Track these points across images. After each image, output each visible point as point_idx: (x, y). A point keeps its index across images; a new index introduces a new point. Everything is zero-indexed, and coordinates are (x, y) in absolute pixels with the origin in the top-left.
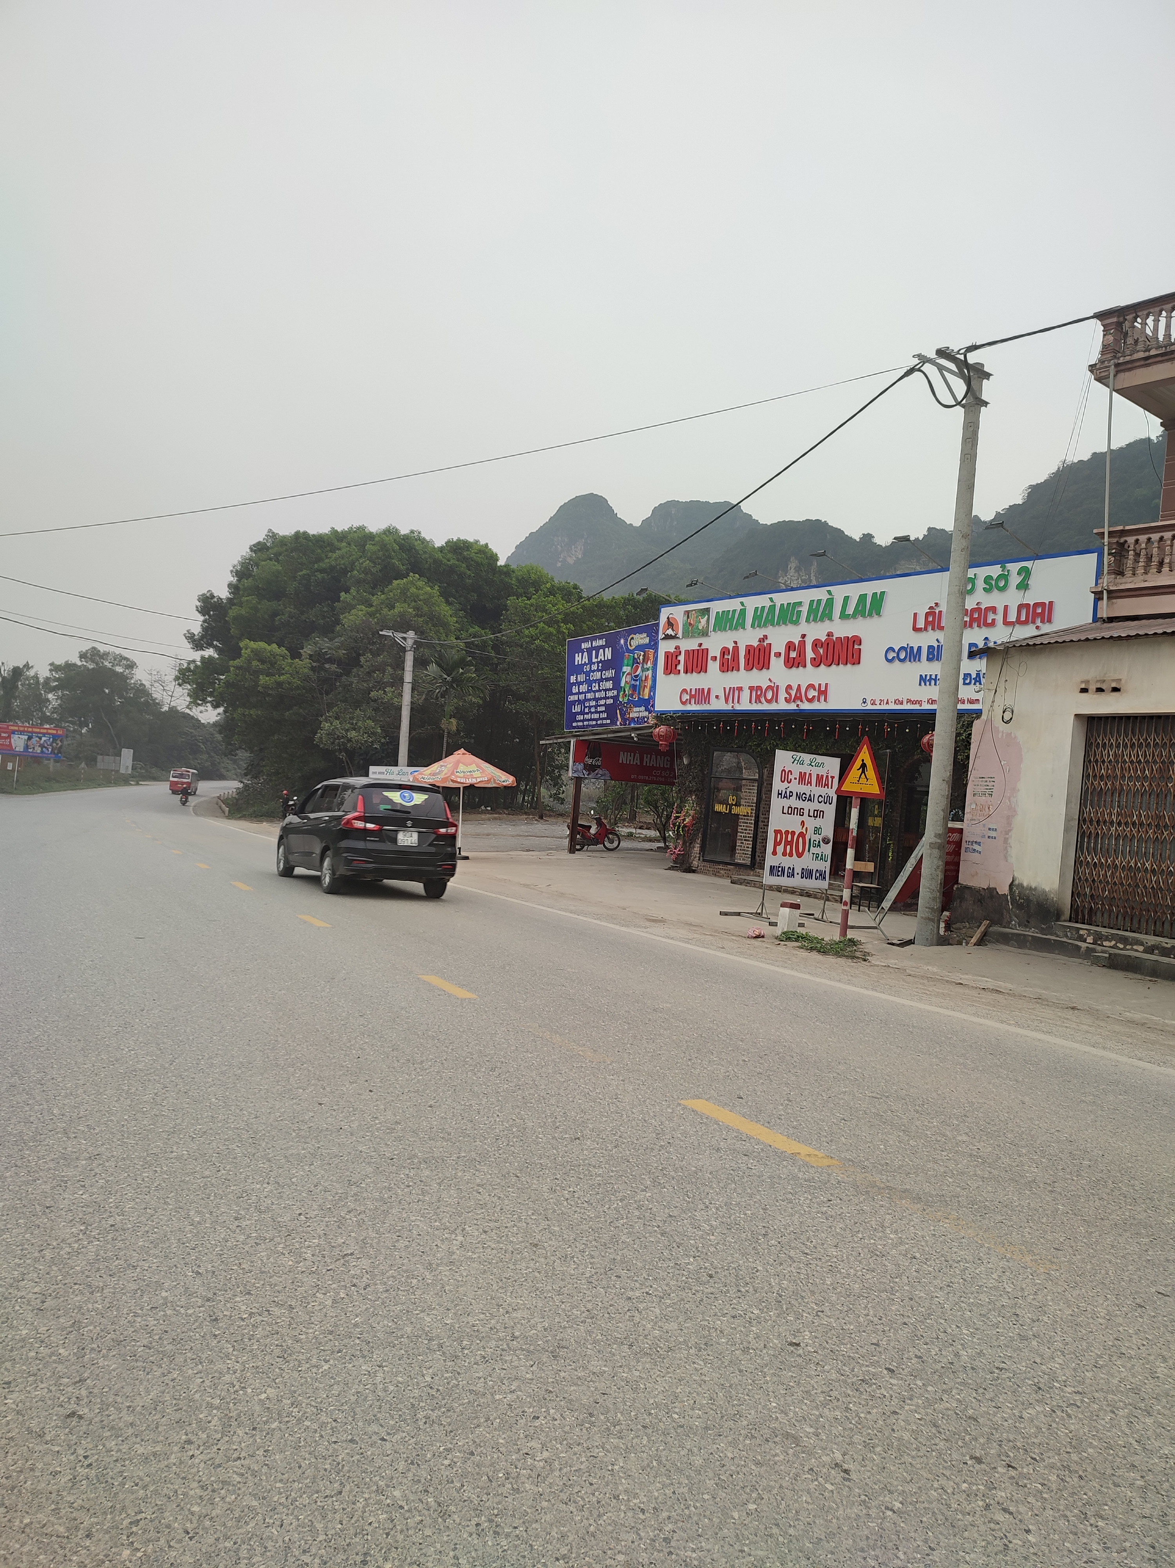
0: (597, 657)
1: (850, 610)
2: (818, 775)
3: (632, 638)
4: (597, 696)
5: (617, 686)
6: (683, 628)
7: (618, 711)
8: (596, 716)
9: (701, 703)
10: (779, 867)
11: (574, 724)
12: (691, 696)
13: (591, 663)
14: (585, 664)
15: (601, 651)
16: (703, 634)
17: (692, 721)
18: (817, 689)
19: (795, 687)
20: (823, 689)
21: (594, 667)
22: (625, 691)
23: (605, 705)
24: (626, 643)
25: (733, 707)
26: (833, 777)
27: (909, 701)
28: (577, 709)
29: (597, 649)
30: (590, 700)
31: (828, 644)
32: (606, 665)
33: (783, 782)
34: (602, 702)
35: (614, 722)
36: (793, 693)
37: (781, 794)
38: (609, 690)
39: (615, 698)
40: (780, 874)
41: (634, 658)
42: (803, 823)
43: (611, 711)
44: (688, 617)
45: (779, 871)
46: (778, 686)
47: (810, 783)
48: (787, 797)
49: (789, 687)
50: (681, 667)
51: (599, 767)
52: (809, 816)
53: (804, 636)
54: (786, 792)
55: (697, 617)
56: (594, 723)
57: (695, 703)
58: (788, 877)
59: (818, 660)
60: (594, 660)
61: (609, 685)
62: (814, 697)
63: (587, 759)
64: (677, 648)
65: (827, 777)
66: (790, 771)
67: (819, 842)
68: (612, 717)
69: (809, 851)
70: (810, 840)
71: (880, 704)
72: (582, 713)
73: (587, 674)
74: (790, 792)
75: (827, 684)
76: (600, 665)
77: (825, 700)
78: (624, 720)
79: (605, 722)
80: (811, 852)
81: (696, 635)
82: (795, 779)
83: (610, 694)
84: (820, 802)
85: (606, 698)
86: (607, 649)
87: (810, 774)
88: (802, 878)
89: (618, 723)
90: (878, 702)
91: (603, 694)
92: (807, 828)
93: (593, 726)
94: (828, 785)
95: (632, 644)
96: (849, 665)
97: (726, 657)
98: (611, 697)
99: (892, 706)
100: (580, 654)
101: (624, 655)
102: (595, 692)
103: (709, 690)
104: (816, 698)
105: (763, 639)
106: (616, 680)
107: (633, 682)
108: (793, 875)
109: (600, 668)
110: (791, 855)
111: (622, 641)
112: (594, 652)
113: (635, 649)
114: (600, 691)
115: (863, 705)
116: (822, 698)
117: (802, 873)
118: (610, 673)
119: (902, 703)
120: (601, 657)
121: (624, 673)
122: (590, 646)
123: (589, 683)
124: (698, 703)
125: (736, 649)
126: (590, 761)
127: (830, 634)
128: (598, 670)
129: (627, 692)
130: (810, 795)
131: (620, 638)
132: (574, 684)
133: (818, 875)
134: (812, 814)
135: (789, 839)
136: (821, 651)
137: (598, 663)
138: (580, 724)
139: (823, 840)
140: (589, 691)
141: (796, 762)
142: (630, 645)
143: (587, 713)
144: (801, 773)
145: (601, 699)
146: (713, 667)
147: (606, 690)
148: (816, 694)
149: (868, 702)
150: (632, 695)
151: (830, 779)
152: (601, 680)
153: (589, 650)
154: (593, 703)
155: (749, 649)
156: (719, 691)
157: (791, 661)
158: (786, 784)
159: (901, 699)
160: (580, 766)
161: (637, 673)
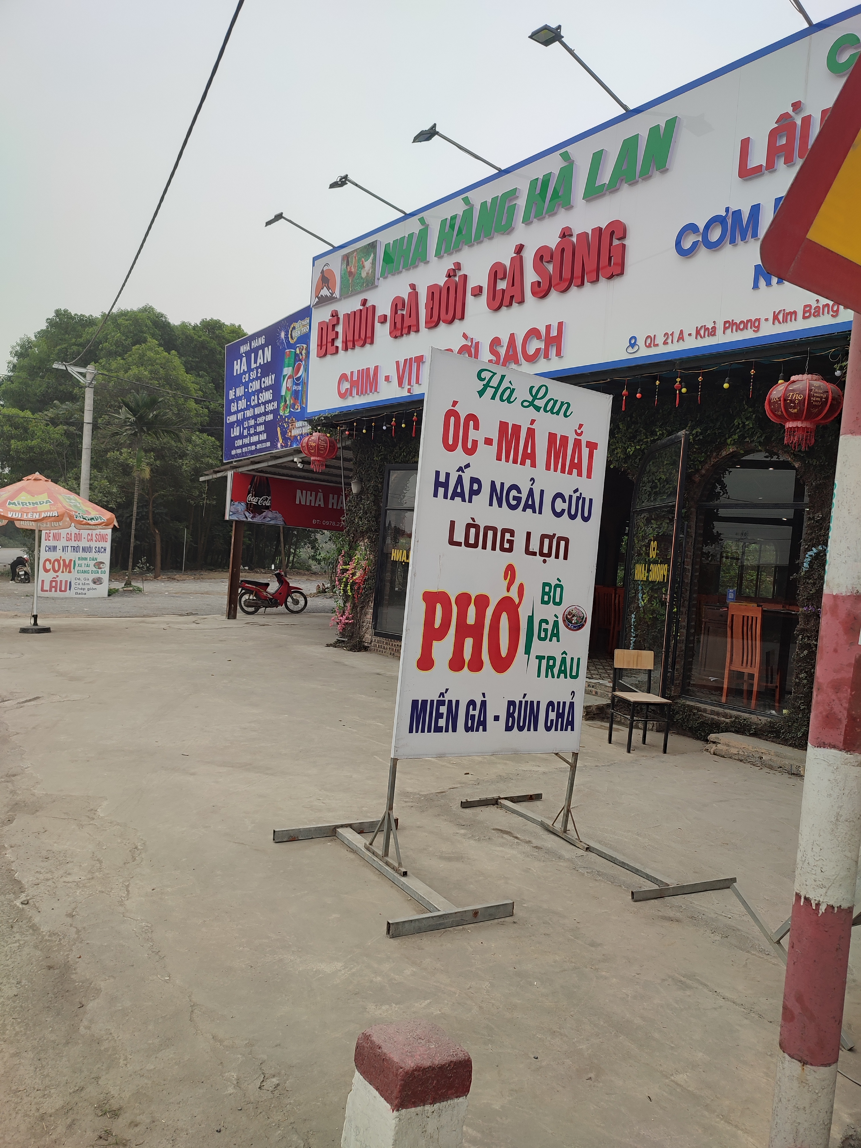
0: (255, 362)
1: (605, 177)
2: (552, 437)
3: (294, 328)
4: (256, 413)
5: (277, 396)
6: (341, 282)
7: (279, 429)
8: (255, 439)
9: (366, 392)
10: (441, 703)
11: (233, 452)
12: (353, 384)
13: (250, 370)
14: (244, 373)
15: (260, 352)
16: (367, 285)
17: (353, 422)
18: (543, 337)
19: (505, 341)
20: (554, 333)
21: (253, 375)
22: (286, 401)
23: (265, 423)
24: (286, 335)
25: (409, 391)
26: (592, 446)
27: (729, 325)
28: (236, 432)
29: (255, 351)
30: (248, 419)
31: (563, 250)
32: (266, 369)
33: (451, 448)
34: (261, 420)
35: (274, 446)
36: (502, 351)
37: (446, 485)
38: (269, 402)
39: (275, 412)
40: (442, 722)
41: (296, 355)
42: (510, 571)
43: (270, 428)
44: (348, 264)
45: (439, 716)
46: (477, 344)
47: (532, 457)
48: (462, 495)
49: (496, 342)
50: (339, 343)
51: (267, 508)
52: (528, 552)
53: (520, 249)
54: (460, 480)
55: (360, 259)
56: (253, 448)
57: (357, 394)
58: (467, 729)
59: (544, 286)
60: (253, 366)
61: (268, 395)
62: (538, 350)
63: (250, 498)
64: (335, 315)
65: (578, 443)
66: (472, 417)
67: (556, 623)
68: (272, 438)
69: (528, 651)
70: (531, 619)
71: (665, 343)
72: (241, 437)
73: (246, 385)
74: (474, 480)
75: (560, 325)
76: (260, 370)
77: (559, 354)
78: (285, 439)
79: (264, 445)
80: (534, 653)
81: (358, 288)
82: (488, 441)
83: (270, 407)
84: (558, 515)
85: (266, 413)
86: (266, 349)
87: (531, 433)
88: (508, 728)
89: (279, 445)
90: (660, 340)
91: (262, 409)
92: (521, 587)
93: (252, 452)
94: (578, 467)
95: (294, 336)
96: (603, 280)
97: (399, 312)
98: (272, 412)
99: (691, 343)
100: (239, 361)
101: (284, 353)
102: (254, 407)
103: (376, 368)
104: (542, 353)
105: (454, 270)
106: (276, 388)
107: (295, 387)
108: (483, 724)
109: (259, 375)
110: (476, 665)
111: (283, 335)
112: (253, 355)
113: (296, 343)
114: (258, 405)
115: (630, 350)
116: (553, 351)
117: (510, 715)
118: (269, 381)
119: (713, 332)
120: (260, 361)
121: (284, 377)
122: (249, 348)
123: (248, 396)
124: (362, 393)
125: (414, 294)
126: (254, 500)
127: (566, 234)
128: (257, 378)
129: (288, 402)
130: (531, 493)
131: (281, 330)
132: (233, 401)
133: (552, 716)
134: (535, 546)
135: (471, 619)
136: (550, 267)
137: (257, 368)
138: (239, 451)
139: (568, 620)
140: (248, 407)
141: (490, 391)
142: (292, 337)
143: (246, 437)
144: (503, 425)
145: (260, 415)
146: (382, 331)
147: (264, 403)
148: (542, 345)
149: (641, 342)
150: (293, 406)
151: (585, 451)
152: (260, 391)
153: (248, 354)
154: (252, 422)
155: (433, 292)
156: (389, 369)
157: (499, 297)
158: (459, 457)
159: (710, 326)
160: (241, 507)
161: (299, 375)
